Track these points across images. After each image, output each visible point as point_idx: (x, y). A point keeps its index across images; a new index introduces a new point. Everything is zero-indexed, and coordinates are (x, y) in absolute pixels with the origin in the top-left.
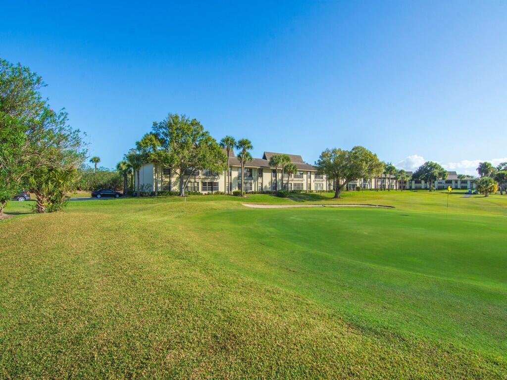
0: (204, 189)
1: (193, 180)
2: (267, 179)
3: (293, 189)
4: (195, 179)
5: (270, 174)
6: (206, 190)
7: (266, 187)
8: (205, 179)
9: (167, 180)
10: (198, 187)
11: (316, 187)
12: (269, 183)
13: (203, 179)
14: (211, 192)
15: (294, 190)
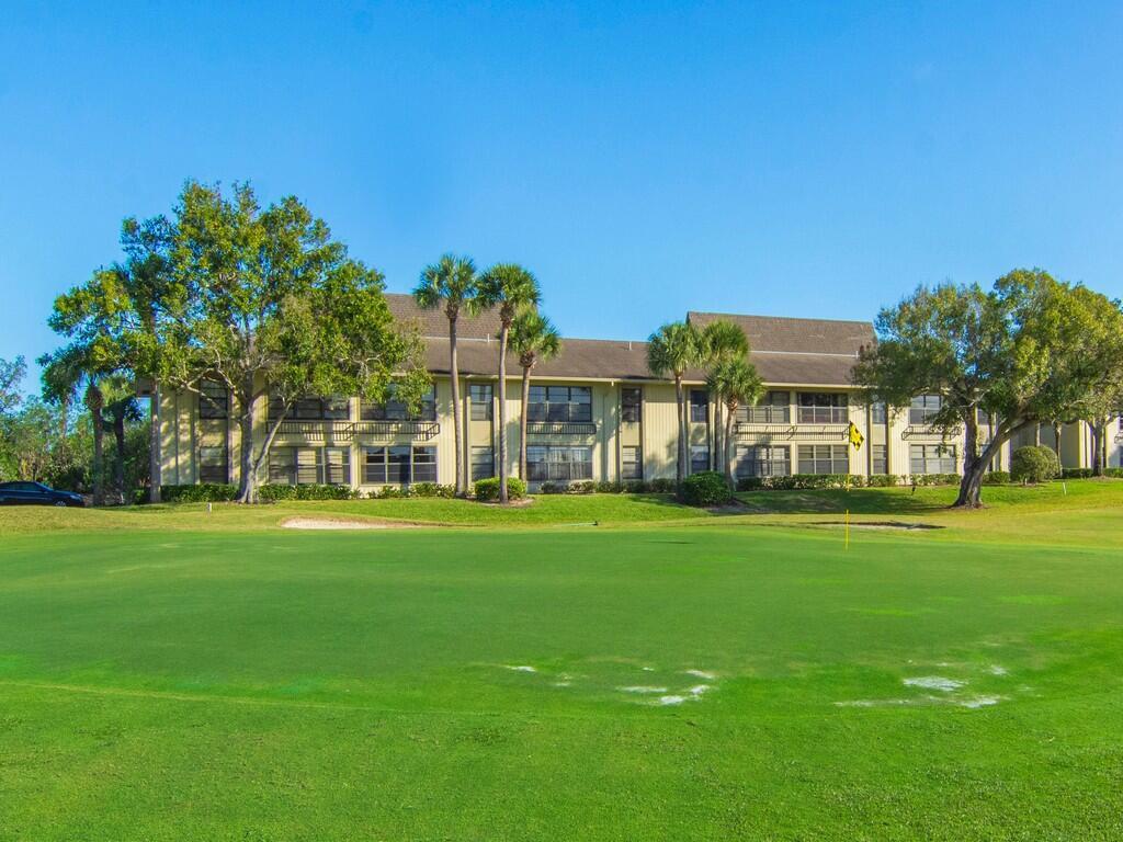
0: (371, 476)
1: (317, 440)
2: (661, 424)
3: (794, 471)
4: (328, 433)
5: (675, 405)
6: (382, 479)
7: (653, 461)
8: (371, 433)
9: (215, 439)
10: (347, 469)
11: (918, 462)
12: (669, 446)
13: (363, 433)
14: (397, 487)
15: (798, 478)
